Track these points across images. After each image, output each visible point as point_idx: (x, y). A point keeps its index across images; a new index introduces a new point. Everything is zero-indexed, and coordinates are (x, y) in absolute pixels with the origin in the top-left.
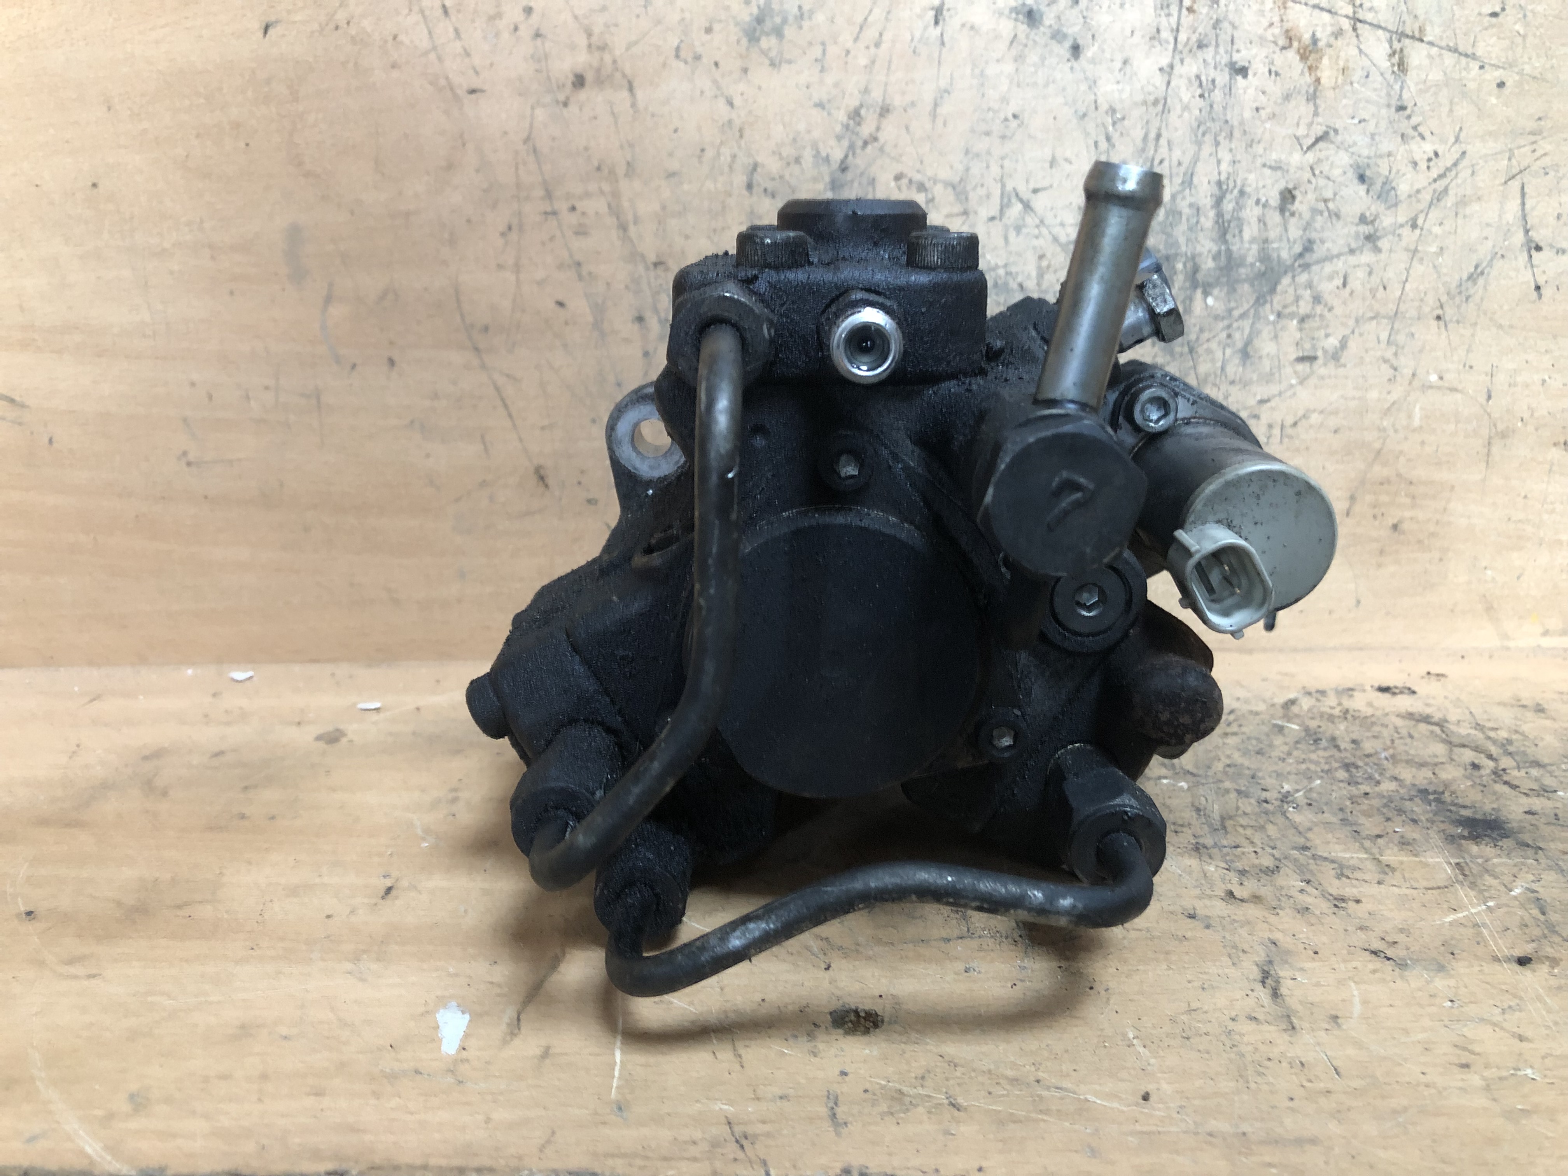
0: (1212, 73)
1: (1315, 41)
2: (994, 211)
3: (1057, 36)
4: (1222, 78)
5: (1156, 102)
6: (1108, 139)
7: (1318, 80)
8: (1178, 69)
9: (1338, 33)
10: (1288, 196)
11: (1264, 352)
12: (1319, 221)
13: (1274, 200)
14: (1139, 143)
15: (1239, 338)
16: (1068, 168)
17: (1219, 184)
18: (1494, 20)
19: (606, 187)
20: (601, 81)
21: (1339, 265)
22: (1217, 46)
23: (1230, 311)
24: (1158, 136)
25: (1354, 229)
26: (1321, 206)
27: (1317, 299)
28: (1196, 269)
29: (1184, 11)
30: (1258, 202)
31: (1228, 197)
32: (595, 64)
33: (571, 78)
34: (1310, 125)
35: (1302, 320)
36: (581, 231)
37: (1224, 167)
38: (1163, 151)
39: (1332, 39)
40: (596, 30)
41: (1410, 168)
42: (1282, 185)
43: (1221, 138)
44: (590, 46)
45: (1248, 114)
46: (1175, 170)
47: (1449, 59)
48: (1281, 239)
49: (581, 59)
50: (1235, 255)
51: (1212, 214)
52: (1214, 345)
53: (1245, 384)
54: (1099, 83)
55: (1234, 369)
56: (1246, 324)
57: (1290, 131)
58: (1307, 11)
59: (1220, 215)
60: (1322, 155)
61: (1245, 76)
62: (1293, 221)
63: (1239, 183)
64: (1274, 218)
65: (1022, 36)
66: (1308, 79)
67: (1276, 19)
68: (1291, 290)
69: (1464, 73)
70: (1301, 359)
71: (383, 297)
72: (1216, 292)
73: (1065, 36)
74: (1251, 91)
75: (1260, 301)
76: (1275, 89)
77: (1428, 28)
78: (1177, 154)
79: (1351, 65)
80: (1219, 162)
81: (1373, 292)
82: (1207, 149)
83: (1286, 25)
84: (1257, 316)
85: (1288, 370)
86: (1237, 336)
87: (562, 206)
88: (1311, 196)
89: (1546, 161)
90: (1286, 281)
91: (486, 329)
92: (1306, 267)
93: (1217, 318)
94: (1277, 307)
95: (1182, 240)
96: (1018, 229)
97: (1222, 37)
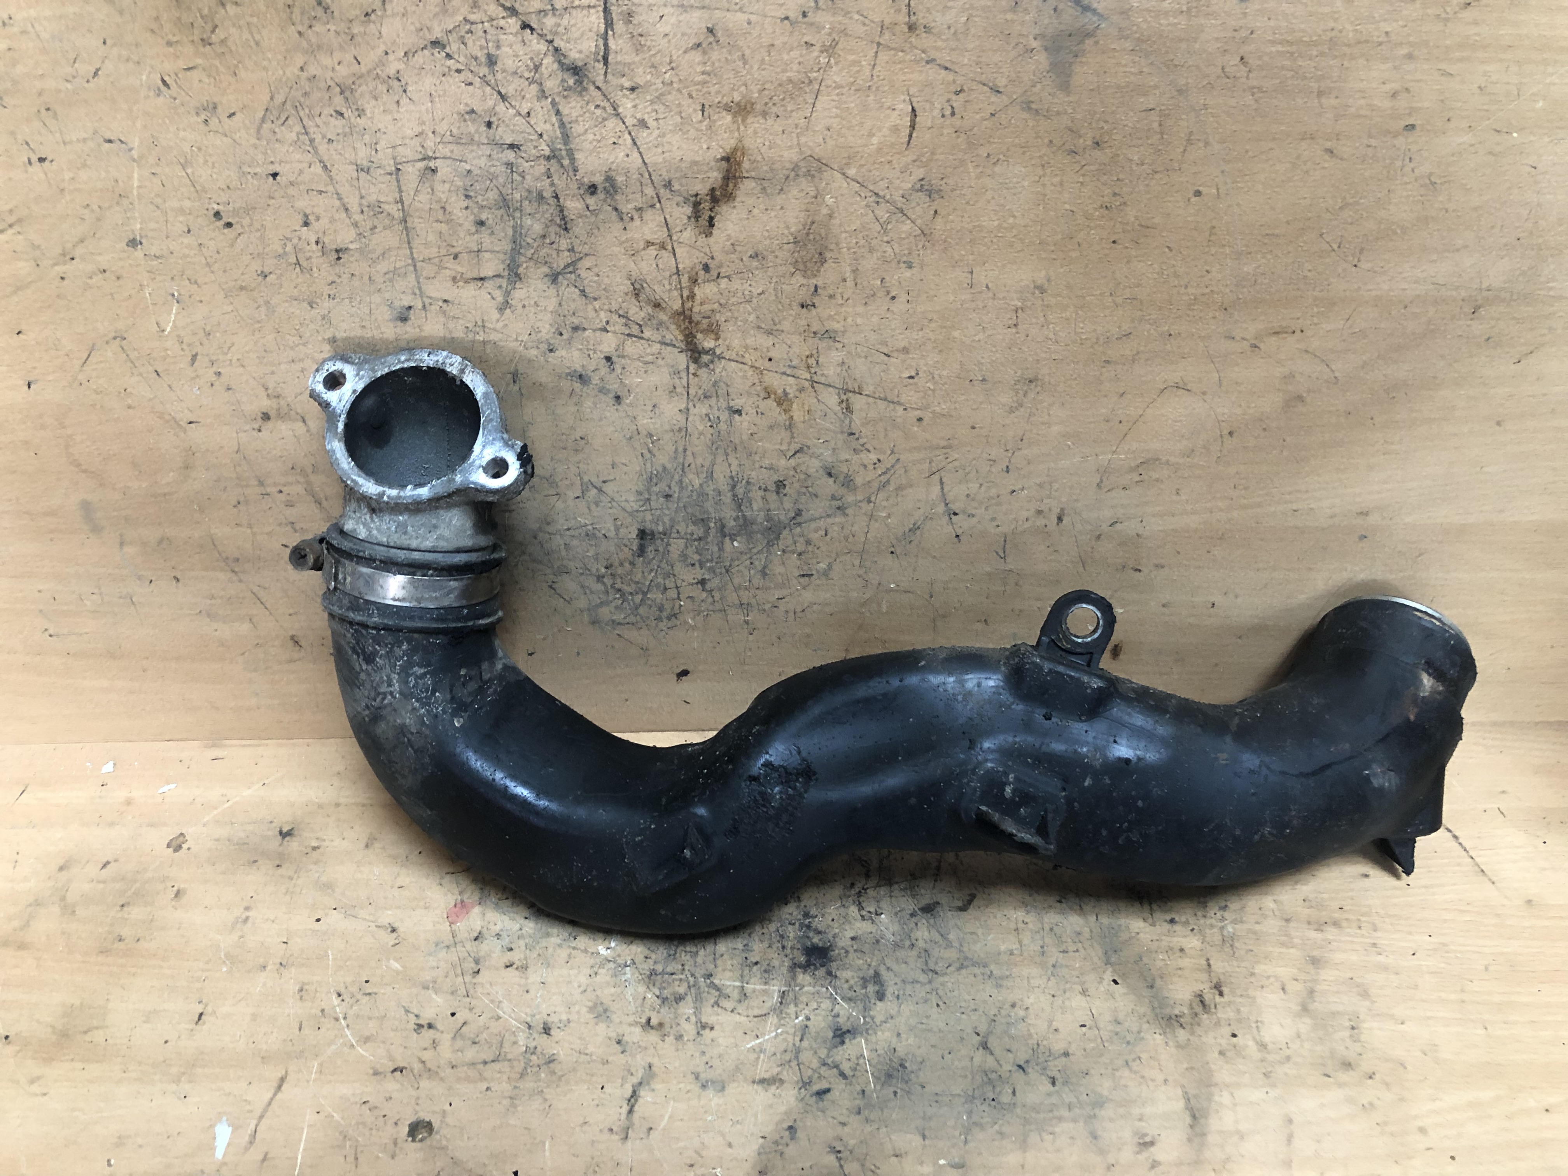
0: (717, 414)
1: (785, 393)
2: (579, 494)
3: (603, 390)
4: (724, 416)
5: (680, 430)
6: (650, 451)
7: (792, 417)
8: (693, 411)
9: (802, 390)
10: (780, 485)
11: (777, 572)
12: (803, 499)
13: (772, 487)
14: (672, 454)
15: (758, 565)
16: (625, 469)
17: (732, 477)
18: (911, 381)
19: (301, 480)
20: (281, 416)
21: (821, 523)
22: (718, 397)
23: (750, 549)
24: (685, 450)
25: (828, 503)
26: (804, 490)
27: (808, 542)
28: (723, 526)
29: (691, 376)
30: (760, 488)
31: (739, 485)
32: (275, 406)
33: (260, 415)
34: (790, 444)
35: (800, 554)
36: (290, 504)
37: (733, 468)
38: (690, 459)
39: (797, 394)
40: (271, 386)
41: (862, 468)
42: (776, 478)
43: (729, 450)
44: (268, 395)
45: (745, 437)
46: (700, 470)
47: (882, 404)
48: (779, 509)
49: (266, 404)
50: (749, 518)
51: (729, 494)
52: (741, 568)
53: (767, 589)
54: (639, 418)
55: (757, 581)
56: (763, 557)
57: (777, 447)
58: (778, 376)
59: (735, 495)
60: (800, 461)
61: (740, 415)
62: (785, 498)
63: (745, 477)
64: (772, 497)
65: (577, 390)
66: (784, 417)
67: (757, 381)
68: (790, 537)
69: (893, 413)
70: (803, 576)
71: (160, 542)
72: (739, 538)
73: (608, 390)
74: (745, 424)
75: (770, 544)
76: (763, 422)
77: (865, 387)
78: (699, 461)
79: (813, 408)
80: (730, 465)
81: (846, 538)
82: (720, 459)
83: (765, 384)
84: (769, 553)
85: (795, 581)
86: (757, 563)
87: (273, 490)
88: (796, 485)
89: (956, 463)
90: (785, 533)
91: (238, 560)
92: (799, 524)
93: (741, 553)
94: (782, 547)
95: (711, 510)
96: (597, 504)
97: (720, 392)
